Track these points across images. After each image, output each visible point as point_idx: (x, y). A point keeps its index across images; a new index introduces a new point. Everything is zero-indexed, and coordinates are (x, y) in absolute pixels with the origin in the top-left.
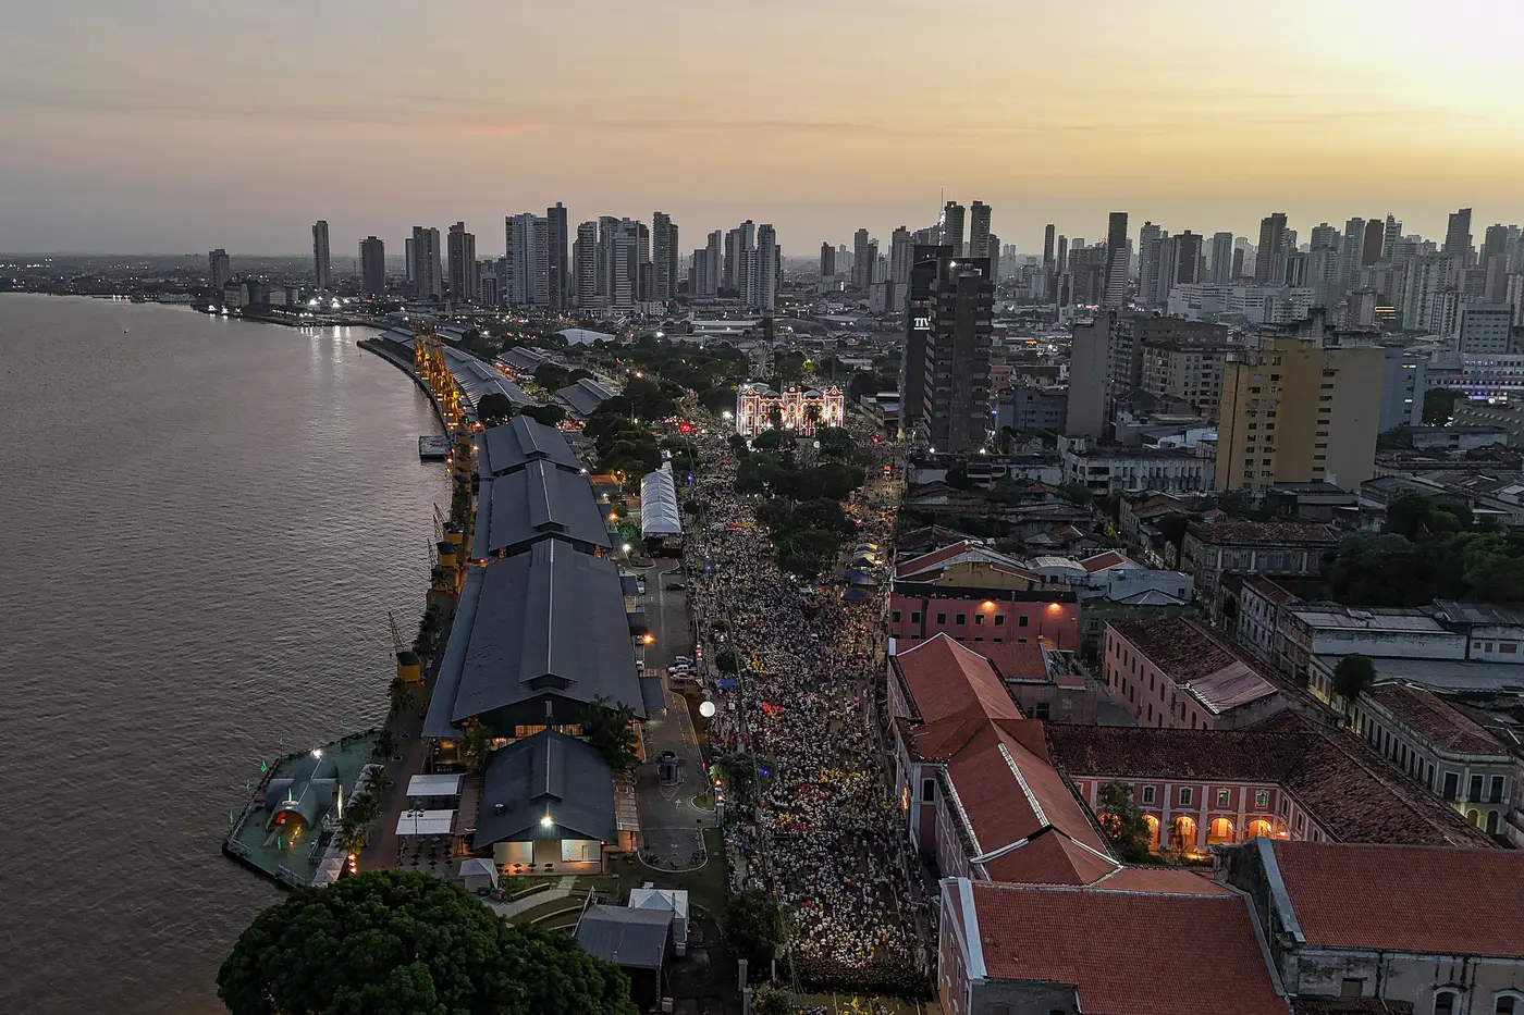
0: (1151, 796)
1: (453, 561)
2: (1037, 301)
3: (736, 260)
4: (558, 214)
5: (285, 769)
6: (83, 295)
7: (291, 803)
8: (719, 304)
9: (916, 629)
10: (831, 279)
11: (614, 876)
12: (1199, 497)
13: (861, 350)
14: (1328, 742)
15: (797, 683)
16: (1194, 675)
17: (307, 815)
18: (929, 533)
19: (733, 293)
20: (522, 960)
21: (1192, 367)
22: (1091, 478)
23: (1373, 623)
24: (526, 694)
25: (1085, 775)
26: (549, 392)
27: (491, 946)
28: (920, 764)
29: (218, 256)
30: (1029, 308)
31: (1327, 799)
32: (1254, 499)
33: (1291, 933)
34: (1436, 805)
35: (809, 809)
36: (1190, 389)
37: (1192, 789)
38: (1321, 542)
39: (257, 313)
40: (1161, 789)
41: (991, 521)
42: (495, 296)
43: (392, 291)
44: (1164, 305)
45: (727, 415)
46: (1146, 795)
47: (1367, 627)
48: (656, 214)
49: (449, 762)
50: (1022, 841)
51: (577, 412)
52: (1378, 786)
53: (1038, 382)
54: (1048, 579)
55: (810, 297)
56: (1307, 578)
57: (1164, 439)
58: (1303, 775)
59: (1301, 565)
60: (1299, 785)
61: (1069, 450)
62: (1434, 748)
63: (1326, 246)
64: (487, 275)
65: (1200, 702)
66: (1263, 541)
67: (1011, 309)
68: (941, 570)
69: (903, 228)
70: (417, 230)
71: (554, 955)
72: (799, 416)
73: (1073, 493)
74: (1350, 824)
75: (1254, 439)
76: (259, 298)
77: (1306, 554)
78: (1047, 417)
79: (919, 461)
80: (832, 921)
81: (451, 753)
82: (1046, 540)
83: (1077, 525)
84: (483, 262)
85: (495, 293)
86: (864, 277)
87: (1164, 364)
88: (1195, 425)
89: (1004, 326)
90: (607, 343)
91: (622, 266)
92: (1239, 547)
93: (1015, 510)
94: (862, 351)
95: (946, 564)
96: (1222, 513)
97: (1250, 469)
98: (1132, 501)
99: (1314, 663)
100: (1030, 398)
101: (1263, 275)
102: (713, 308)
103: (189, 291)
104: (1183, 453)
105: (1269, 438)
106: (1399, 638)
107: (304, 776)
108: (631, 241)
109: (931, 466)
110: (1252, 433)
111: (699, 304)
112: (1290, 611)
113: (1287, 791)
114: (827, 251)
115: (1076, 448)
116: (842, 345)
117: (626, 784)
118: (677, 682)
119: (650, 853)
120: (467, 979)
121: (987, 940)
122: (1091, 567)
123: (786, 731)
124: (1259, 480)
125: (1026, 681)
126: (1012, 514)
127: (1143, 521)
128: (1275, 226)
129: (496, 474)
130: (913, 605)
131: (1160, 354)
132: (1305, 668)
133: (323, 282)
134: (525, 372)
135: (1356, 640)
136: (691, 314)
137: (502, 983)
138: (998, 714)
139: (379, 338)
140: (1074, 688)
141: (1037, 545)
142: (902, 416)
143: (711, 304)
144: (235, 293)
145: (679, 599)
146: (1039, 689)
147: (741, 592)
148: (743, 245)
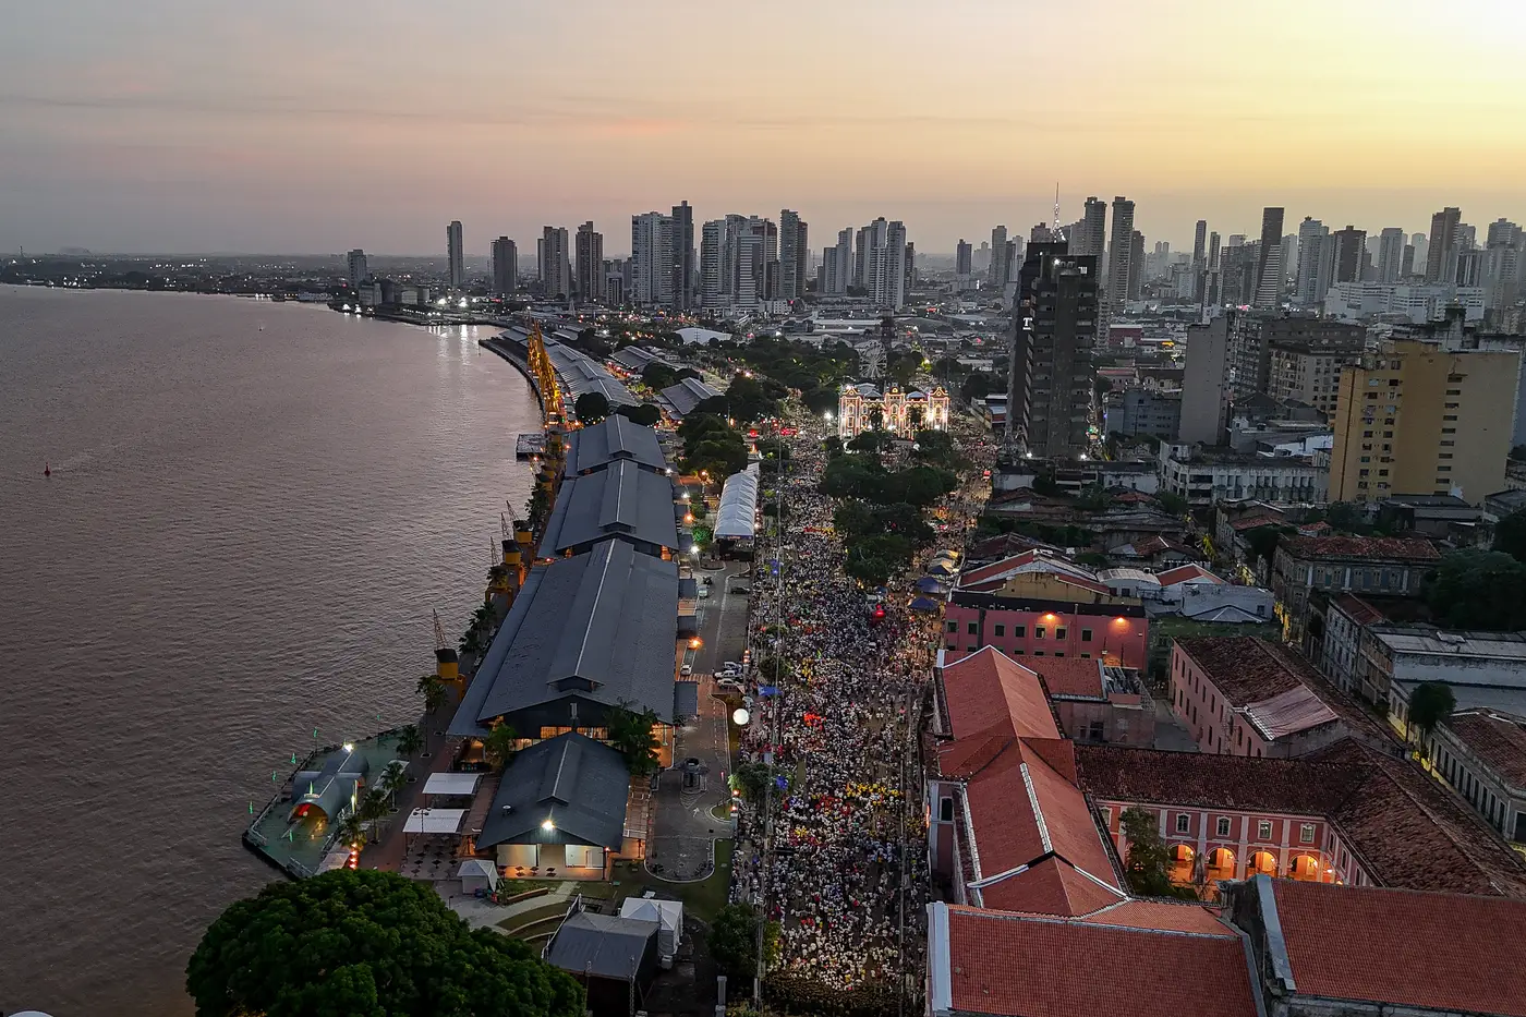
0: (1186, 825)
1: (517, 558)
2: (1183, 301)
3: (867, 259)
4: (683, 213)
5: (319, 761)
6: (229, 293)
7: (311, 796)
8: (846, 303)
9: (973, 640)
10: (966, 277)
11: (615, 883)
12: (1306, 508)
13: (983, 352)
14: (1386, 775)
15: (843, 692)
16: (1255, 698)
17: (327, 808)
18: (1005, 541)
19: (863, 291)
20: (468, 966)
21: (1322, 371)
22: (1193, 486)
23: (1464, 648)
24: (552, 695)
25: (1112, 799)
26: (653, 391)
27: (440, 950)
28: (938, 783)
29: (356, 256)
30: (1172, 308)
31: (1374, 836)
32: (1368, 511)
33: (1282, 980)
34: (1496, 847)
35: (827, 823)
36: (1320, 394)
37: (1230, 819)
38: (1424, 560)
39: (389, 310)
40: (1197, 818)
41: (1073, 530)
42: (620, 296)
43: (523, 291)
44: (1321, 304)
45: (828, 416)
46: (1180, 825)
47: (1457, 652)
48: (784, 212)
49: (476, 761)
50: (1023, 868)
51: (677, 412)
52: (1430, 824)
53: (1162, 385)
54: (1119, 592)
55: (944, 295)
56: (1407, 597)
57: (1279, 447)
58: (1354, 809)
59: (1401, 583)
60: (1345, 819)
61: (1171, 457)
62: (1506, 786)
63: (1504, 243)
64: (615, 274)
65: (1255, 727)
66: (1358, 557)
67: (1154, 309)
68: (1004, 580)
69: (1043, 225)
70: (547, 229)
71: (504, 962)
72: (902, 418)
73: (1168, 503)
74: (1393, 865)
75: (1370, 448)
76: (391, 297)
77: (1406, 572)
78: (1162, 422)
79: (1006, 466)
80: (826, 941)
81: (479, 752)
82: (1130, 551)
83: (1165, 536)
84: (612, 261)
85: (620, 292)
86: (1001, 277)
87: (1293, 367)
88: (1315, 433)
89: (1140, 326)
90: (721, 343)
91: (746, 265)
92: (1332, 563)
93: (1102, 518)
94: (986, 351)
95: (1009, 575)
96: (1326, 526)
97: (1365, 478)
98: (1228, 511)
99: (1393, 689)
100: (1141, 401)
101: (1432, 275)
102: (839, 307)
103: (327, 290)
104: (1298, 462)
105: (1386, 447)
106: (1489, 665)
107: (333, 768)
108: (757, 239)
109: (1019, 471)
110: (1368, 441)
111: (826, 303)
112: (1373, 633)
113: (1333, 825)
114: (964, 248)
115: (1179, 454)
116: (966, 345)
117: (643, 790)
118: (721, 687)
119: (656, 862)
120: (411, 983)
121: (958, 970)
122: (1165, 581)
123: (823, 742)
124: (1374, 491)
125: (1079, 698)
126: (1098, 522)
127: (1238, 532)
128: (1447, 221)
129: (582, 473)
130: (970, 615)
131: (1288, 357)
132: (1386, 694)
133: (456, 281)
134: (634, 371)
135: (1442, 665)
136: (815, 313)
137: (445, 988)
138: (1032, 732)
139: (500, 337)
140: (1129, 707)
141: (1119, 557)
142: (1008, 421)
143: (838, 303)
144: (367, 292)
145: (741, 603)
146: (1093, 706)
147: (807, 598)
148: (875, 243)
